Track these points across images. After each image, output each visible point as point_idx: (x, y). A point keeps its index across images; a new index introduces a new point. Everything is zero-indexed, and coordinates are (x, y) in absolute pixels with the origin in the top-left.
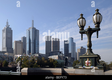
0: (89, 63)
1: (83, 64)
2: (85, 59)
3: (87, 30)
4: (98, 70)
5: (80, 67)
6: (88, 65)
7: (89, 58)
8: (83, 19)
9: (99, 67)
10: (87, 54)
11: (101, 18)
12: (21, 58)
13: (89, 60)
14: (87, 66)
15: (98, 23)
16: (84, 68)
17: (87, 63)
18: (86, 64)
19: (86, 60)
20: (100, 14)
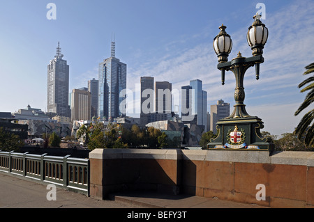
0: (239, 137)
1: (224, 140)
2: (229, 127)
3: (234, 62)
4: (257, 153)
5: (218, 147)
6: (235, 140)
7: (238, 124)
8: (227, 38)
9: (259, 146)
10: (234, 115)
11: (265, 34)
12: (86, 126)
13: (238, 130)
14: (234, 144)
15: (259, 46)
16: (227, 147)
17: (233, 137)
18: (231, 139)
19: (232, 131)
20: (264, 26)
